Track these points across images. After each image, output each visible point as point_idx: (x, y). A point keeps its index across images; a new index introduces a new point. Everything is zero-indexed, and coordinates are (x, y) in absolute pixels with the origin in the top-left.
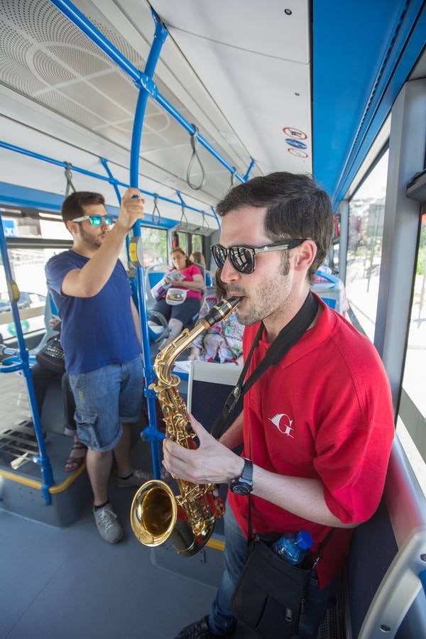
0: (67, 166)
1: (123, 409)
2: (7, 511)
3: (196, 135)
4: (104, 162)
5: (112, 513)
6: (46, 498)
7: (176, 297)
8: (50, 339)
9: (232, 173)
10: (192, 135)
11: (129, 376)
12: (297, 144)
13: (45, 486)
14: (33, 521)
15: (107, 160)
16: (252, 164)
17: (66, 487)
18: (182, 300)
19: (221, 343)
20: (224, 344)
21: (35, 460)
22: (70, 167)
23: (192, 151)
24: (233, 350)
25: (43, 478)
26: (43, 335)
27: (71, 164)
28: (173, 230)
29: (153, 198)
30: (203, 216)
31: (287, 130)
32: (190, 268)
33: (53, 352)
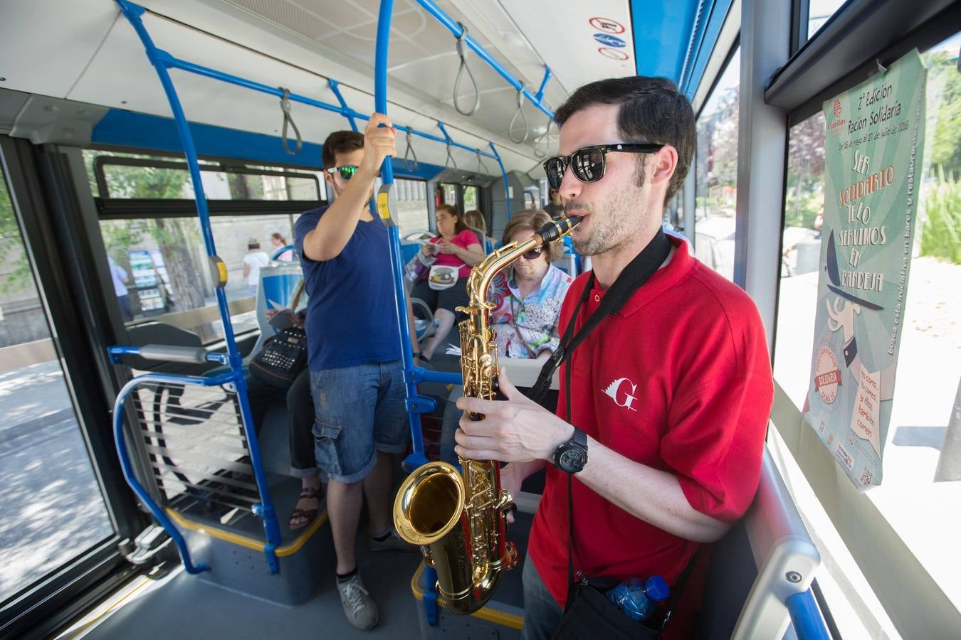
0: (283, 94)
1: (379, 432)
2: (217, 585)
3: (463, 38)
4: (333, 86)
5: (361, 588)
6: (271, 564)
7: (443, 278)
8: (267, 342)
9: (519, 90)
10: (458, 37)
11: (390, 381)
12: (611, 41)
13: (269, 547)
14: (254, 597)
15: (338, 83)
16: (547, 77)
17: (299, 547)
18: (452, 282)
19: (512, 335)
20: (516, 338)
21: (254, 510)
22: (287, 95)
23: (460, 60)
24: (529, 346)
25: (267, 535)
26: (256, 338)
27: (288, 91)
28: (436, 179)
29: (405, 133)
30: (478, 156)
31: (594, 22)
32: (463, 234)
33: (273, 358)
